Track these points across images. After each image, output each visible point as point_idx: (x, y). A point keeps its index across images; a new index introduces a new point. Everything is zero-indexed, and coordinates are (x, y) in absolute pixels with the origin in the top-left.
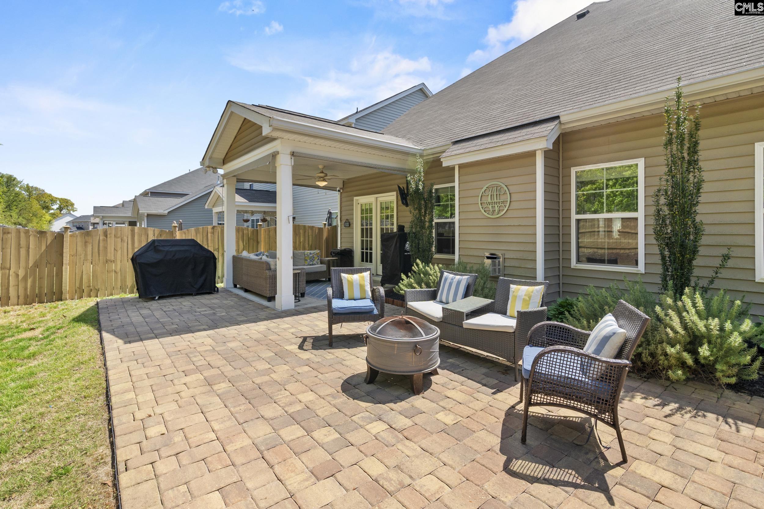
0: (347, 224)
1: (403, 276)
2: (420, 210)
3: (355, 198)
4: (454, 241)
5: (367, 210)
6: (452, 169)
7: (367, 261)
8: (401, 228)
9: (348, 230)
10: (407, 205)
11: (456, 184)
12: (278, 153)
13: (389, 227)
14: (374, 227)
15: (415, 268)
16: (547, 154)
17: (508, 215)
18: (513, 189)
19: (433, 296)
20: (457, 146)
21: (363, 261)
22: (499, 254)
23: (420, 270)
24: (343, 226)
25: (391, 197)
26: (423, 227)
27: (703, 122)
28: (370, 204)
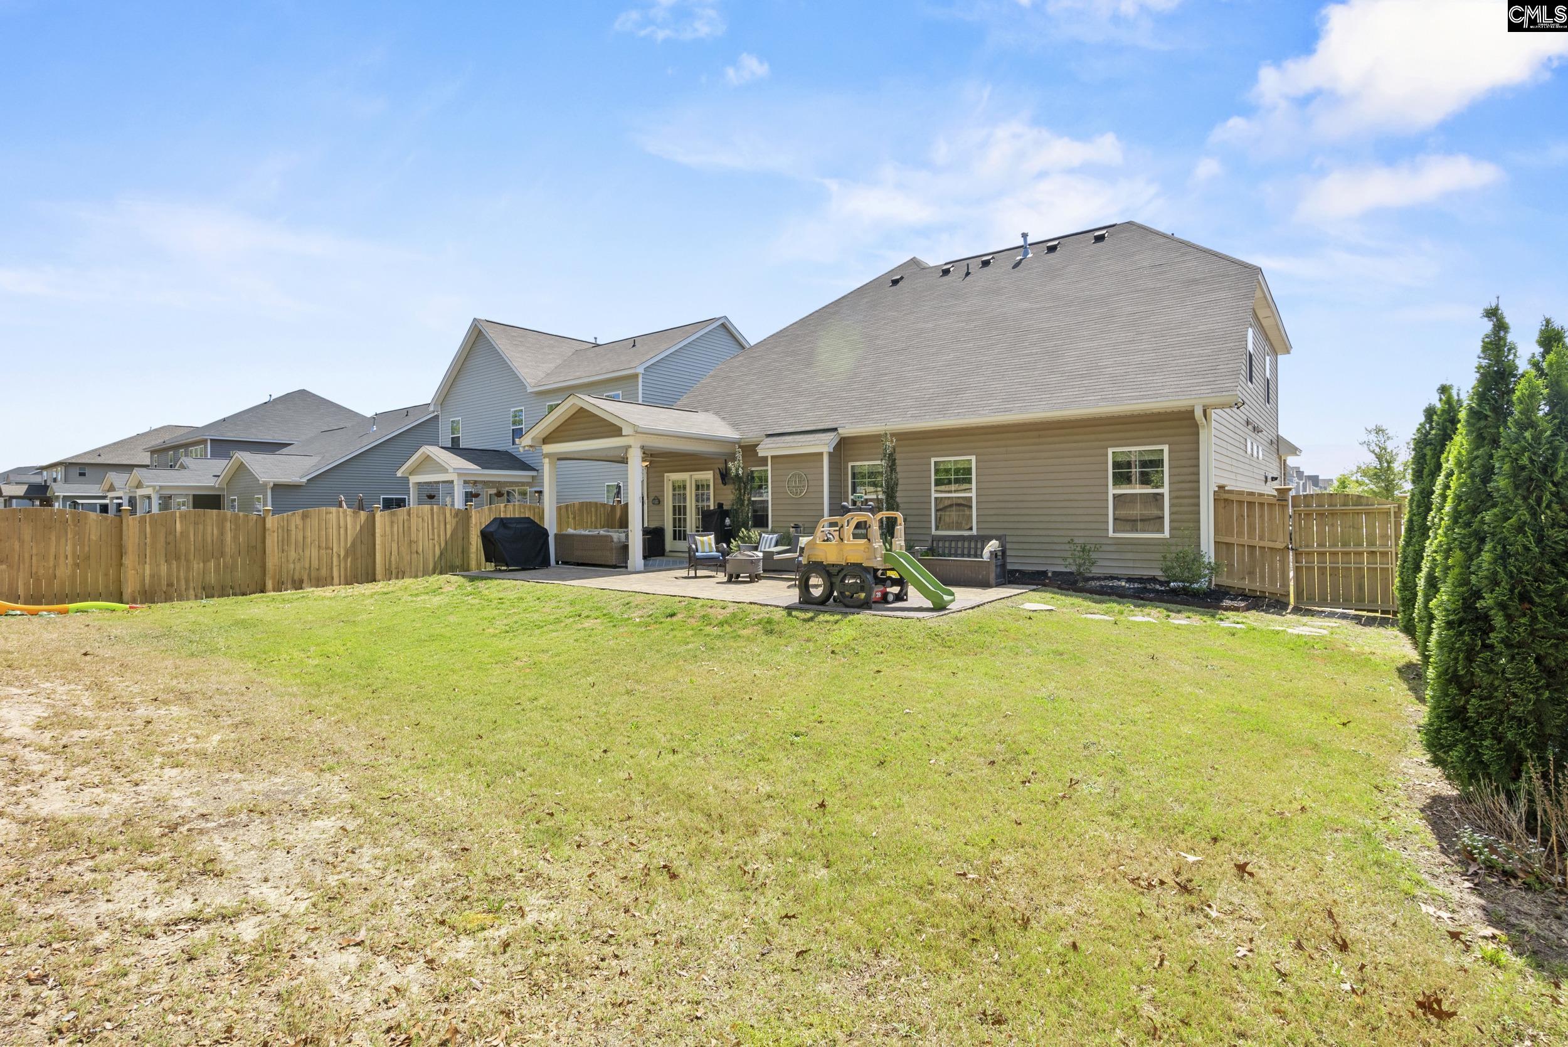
0: (656, 502)
1: (732, 540)
2: (740, 491)
3: (666, 474)
4: (767, 515)
5: (679, 487)
6: (765, 459)
7: (680, 539)
8: (720, 505)
9: (656, 507)
10: (725, 484)
11: (769, 468)
12: (630, 447)
13: (705, 504)
14: (688, 504)
15: (741, 534)
16: (830, 454)
17: (806, 496)
18: (810, 477)
19: (756, 549)
20: (769, 439)
21: (675, 538)
22: (800, 524)
23: (745, 536)
24: (651, 504)
25: (708, 476)
26: (742, 505)
27: (897, 450)
28: (684, 481)
